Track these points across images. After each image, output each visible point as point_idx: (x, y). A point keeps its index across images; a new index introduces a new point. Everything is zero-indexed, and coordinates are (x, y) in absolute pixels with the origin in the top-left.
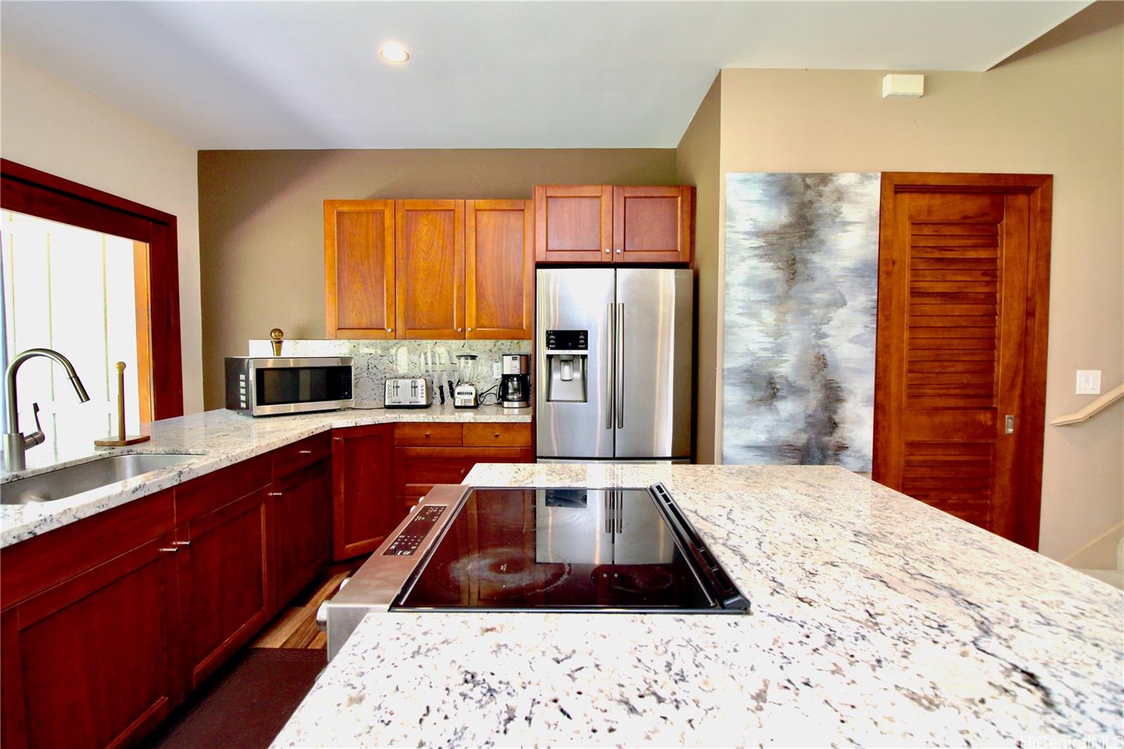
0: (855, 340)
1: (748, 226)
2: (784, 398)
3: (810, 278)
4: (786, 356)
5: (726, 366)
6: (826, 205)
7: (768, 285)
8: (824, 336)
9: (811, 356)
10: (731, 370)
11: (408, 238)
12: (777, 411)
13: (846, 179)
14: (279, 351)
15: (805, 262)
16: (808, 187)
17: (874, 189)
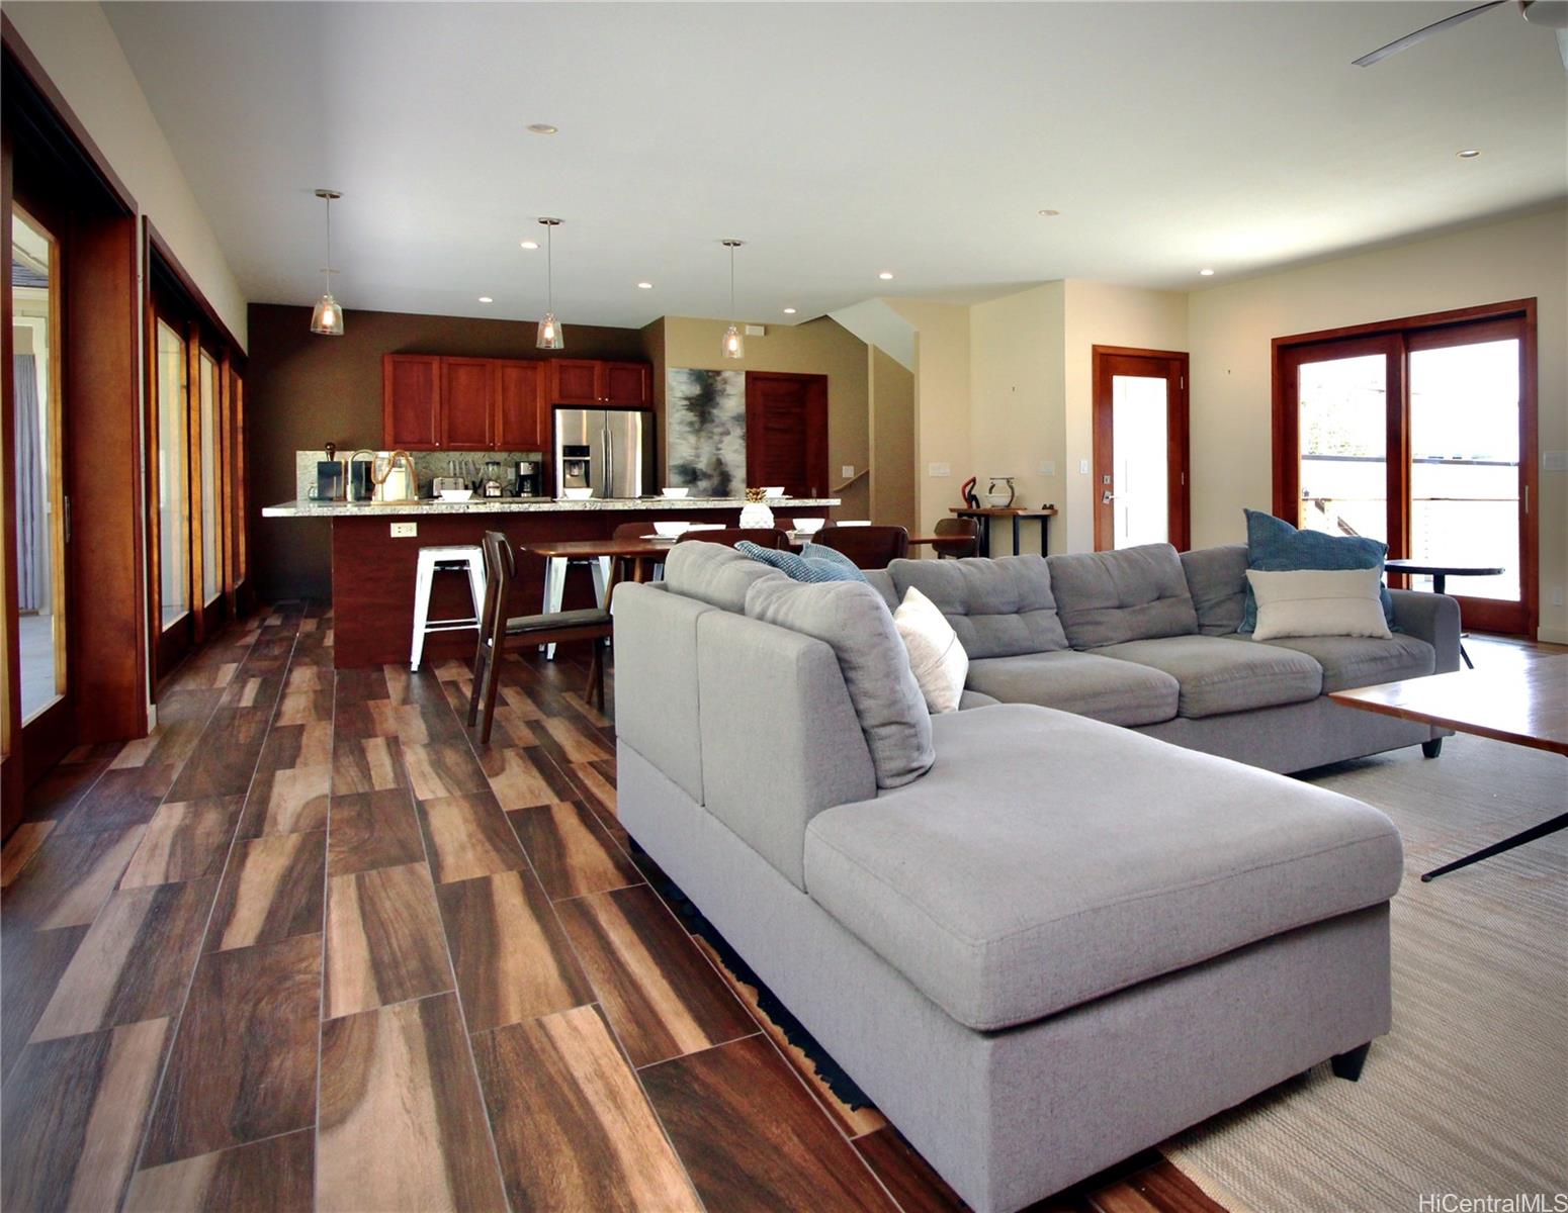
0: (735, 451)
1: (680, 395)
2: (701, 480)
3: (713, 421)
4: (701, 459)
5: (671, 464)
6: (719, 386)
7: (691, 424)
8: (719, 449)
9: (714, 459)
10: (674, 466)
11: (450, 382)
12: (698, 486)
13: (727, 374)
14: (332, 458)
15: (709, 413)
16: (709, 377)
17: (742, 379)
